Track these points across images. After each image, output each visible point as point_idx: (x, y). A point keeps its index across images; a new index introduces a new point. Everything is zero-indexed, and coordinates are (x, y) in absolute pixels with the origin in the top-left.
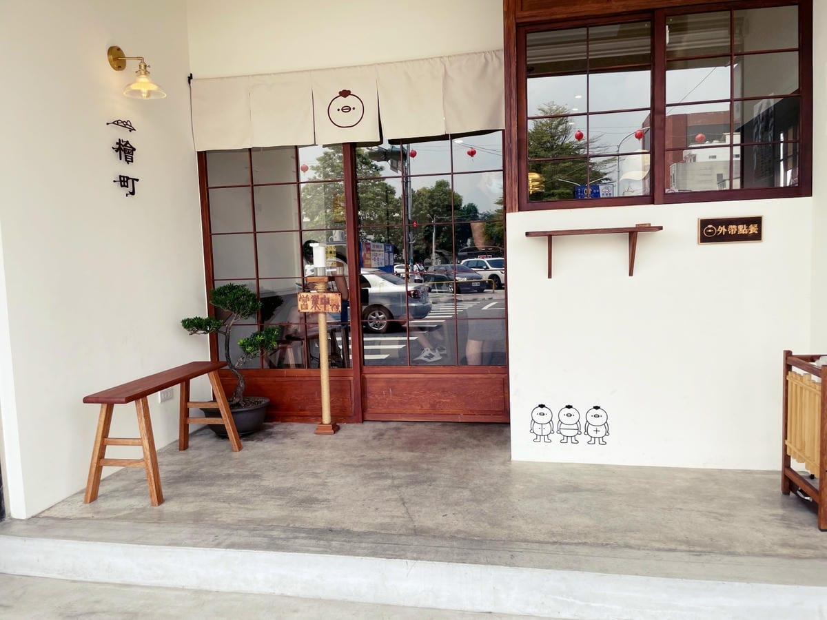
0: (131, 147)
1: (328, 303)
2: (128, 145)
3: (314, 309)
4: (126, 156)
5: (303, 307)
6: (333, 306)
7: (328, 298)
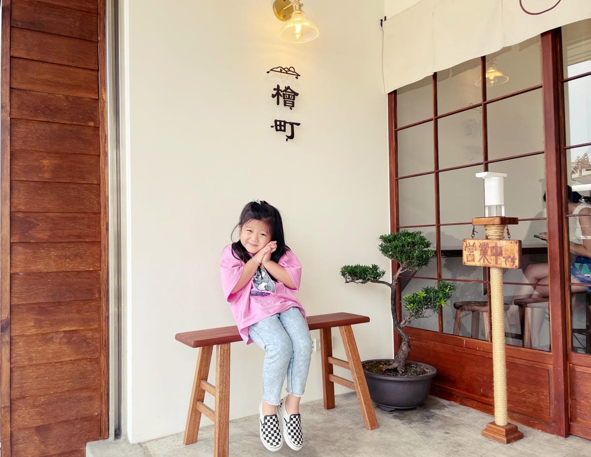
0: (293, 92)
1: (501, 254)
2: (289, 90)
3: (482, 261)
4: (285, 101)
5: (470, 258)
6: (506, 259)
7: (501, 248)
